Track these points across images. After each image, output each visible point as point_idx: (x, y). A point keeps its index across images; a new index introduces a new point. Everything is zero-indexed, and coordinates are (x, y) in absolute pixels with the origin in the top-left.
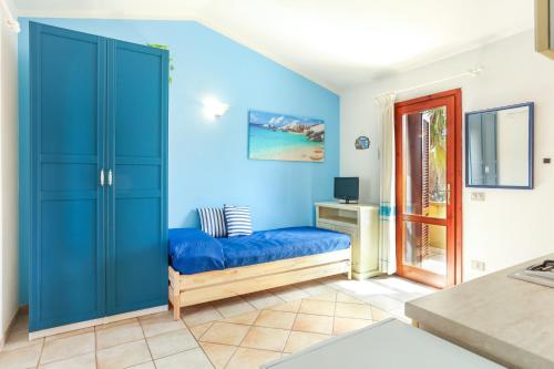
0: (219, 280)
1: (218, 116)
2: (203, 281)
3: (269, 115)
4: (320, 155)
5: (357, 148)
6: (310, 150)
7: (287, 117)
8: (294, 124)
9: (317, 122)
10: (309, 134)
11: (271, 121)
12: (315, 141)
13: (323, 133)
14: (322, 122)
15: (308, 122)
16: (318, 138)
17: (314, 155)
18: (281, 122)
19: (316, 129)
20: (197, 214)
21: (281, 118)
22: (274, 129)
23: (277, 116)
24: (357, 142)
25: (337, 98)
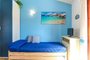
0: (19, 55)
1: (33, 14)
2: (15, 54)
3: (47, 13)
4: (64, 22)
5: (76, 19)
6: (60, 21)
7: (52, 12)
8: (55, 14)
9: (63, 13)
10: (60, 16)
11: (48, 14)
12: (62, 18)
13: (65, 16)
14: (65, 13)
15: (60, 13)
16: (63, 17)
17: (62, 22)
18: (51, 14)
19: (63, 15)
20: (28, 37)
21: (51, 13)
22: (49, 16)
23: (49, 12)
24: (76, 17)
25: (71, 5)
